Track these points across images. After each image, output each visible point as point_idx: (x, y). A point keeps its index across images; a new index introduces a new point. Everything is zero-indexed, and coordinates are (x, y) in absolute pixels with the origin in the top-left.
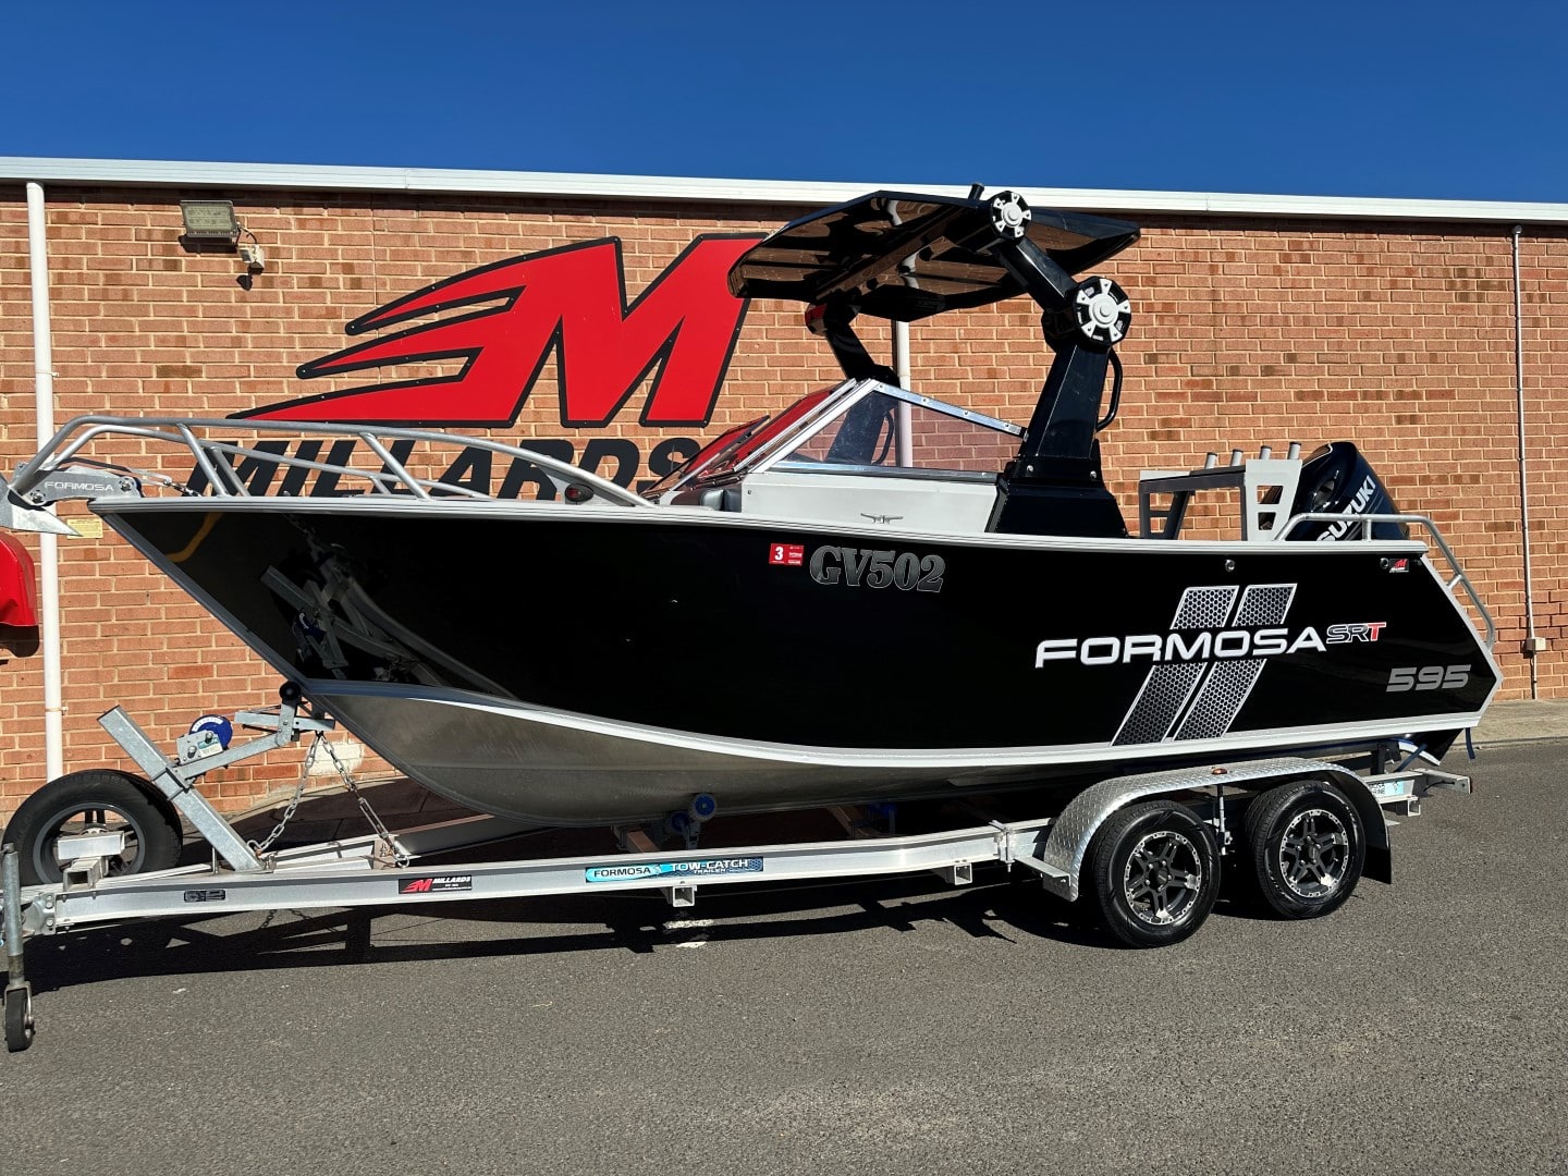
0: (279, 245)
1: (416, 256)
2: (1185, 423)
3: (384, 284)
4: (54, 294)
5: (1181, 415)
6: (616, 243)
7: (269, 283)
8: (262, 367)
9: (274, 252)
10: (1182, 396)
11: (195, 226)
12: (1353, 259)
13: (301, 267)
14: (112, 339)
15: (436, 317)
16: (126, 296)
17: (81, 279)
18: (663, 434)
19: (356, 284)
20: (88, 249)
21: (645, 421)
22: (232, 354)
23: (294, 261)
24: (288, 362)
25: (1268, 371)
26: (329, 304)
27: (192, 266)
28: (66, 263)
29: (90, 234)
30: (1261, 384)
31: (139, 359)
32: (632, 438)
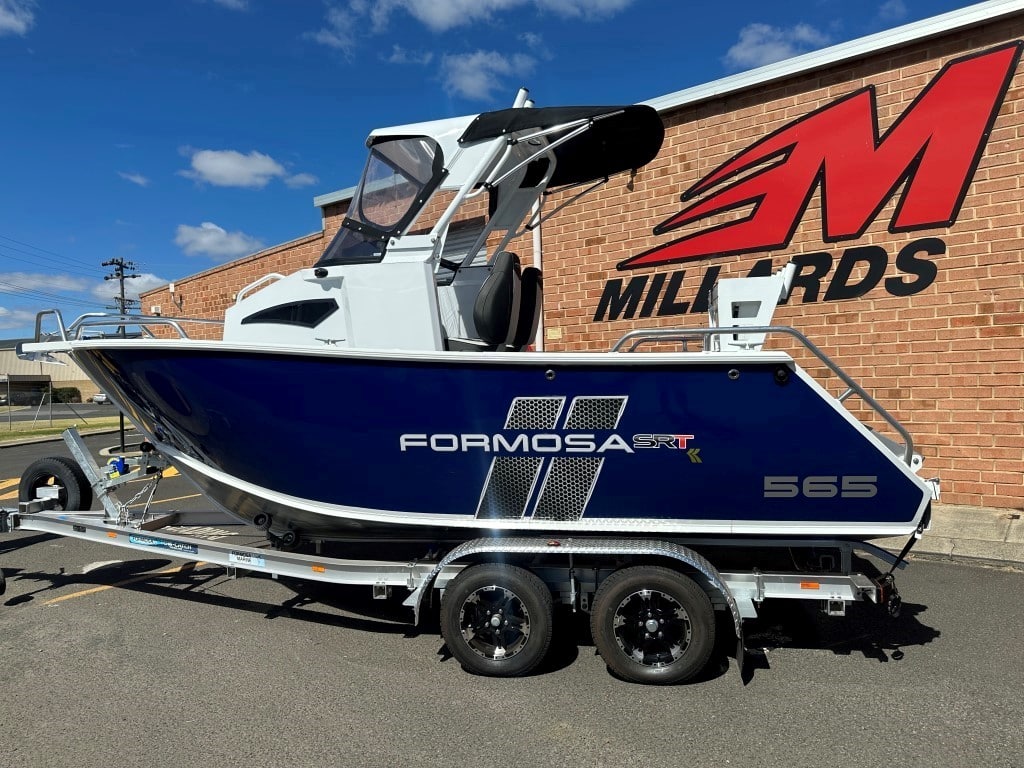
1: (724, 140)
3: (704, 163)
6: (872, 89)
7: (640, 178)
8: (636, 232)
13: (657, 164)
14: (566, 228)
15: (736, 178)
18: (909, 237)
19: (687, 167)
21: (893, 229)
22: (620, 226)
24: (649, 226)
26: (672, 184)
31: (577, 238)
32: (881, 245)
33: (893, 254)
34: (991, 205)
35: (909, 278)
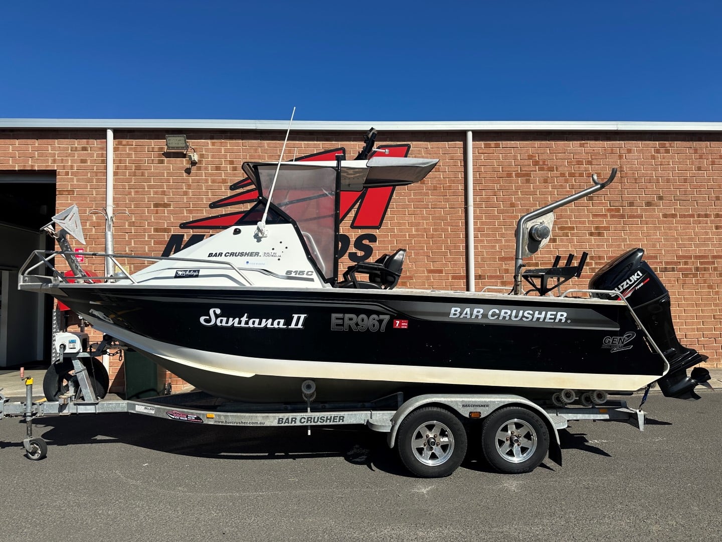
0: (204, 153)
1: (259, 157)
2: (607, 229)
4: (115, 174)
5: (605, 225)
6: (343, 150)
7: (199, 169)
8: (195, 204)
9: (202, 156)
10: (605, 216)
11: (170, 145)
12: (692, 151)
13: (212, 162)
14: (136, 192)
16: (143, 175)
17: (126, 168)
18: (360, 232)
19: (234, 169)
20: (129, 155)
21: (353, 226)
22: (183, 198)
23: (209, 159)
24: (206, 202)
25: (648, 204)
26: (223, 177)
27: (169, 163)
28: (120, 161)
29: (130, 149)
30: (646, 210)
31: (146, 200)
32: (347, 234)
33: (353, 240)
34: (396, 221)
35: (360, 253)
